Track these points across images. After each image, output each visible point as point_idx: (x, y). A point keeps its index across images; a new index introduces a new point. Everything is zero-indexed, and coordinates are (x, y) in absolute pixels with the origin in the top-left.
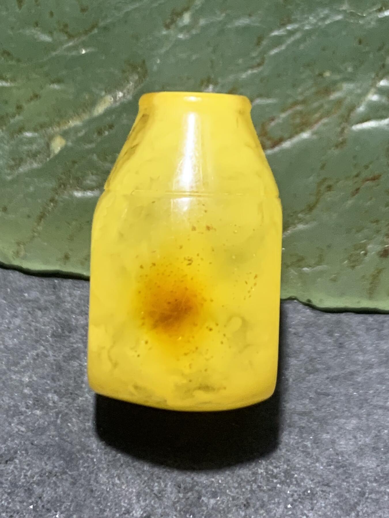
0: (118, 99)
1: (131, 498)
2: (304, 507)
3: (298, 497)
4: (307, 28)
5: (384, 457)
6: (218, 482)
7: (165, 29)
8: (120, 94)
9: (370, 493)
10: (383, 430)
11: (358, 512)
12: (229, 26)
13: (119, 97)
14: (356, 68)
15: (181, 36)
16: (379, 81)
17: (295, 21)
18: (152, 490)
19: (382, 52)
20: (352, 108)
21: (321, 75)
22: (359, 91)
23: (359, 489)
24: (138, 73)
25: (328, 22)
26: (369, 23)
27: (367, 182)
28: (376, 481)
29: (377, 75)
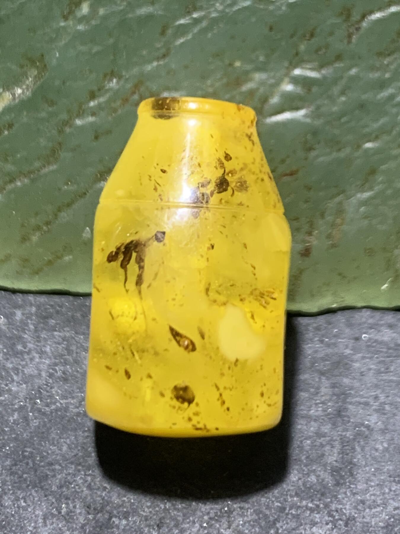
0: (17, 95)
1: (38, 520)
2: (220, 525)
3: (214, 515)
4: (214, 15)
5: (306, 470)
6: (129, 501)
7: (63, 20)
8: (19, 91)
9: (291, 508)
10: (305, 441)
11: (278, 529)
12: (130, 16)
13: (18, 94)
14: (267, 56)
15: (80, 27)
16: (293, 70)
17: (201, 8)
18: (60, 513)
19: (295, 39)
20: (265, 100)
21: (231, 65)
22: (272, 81)
23: (279, 504)
24: (37, 67)
25: (236, 8)
26: (280, 8)
27: (285, 178)
28: (297, 495)
29: (291, 64)
